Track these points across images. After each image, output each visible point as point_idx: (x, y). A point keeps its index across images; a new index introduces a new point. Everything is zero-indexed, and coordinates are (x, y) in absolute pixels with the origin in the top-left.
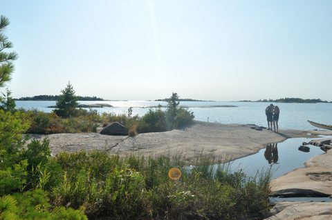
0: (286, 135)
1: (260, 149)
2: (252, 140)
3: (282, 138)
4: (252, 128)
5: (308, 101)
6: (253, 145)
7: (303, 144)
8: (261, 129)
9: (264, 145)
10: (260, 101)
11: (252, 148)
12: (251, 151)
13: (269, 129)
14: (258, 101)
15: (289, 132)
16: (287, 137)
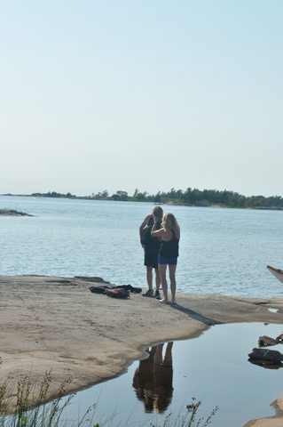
0: (205, 316)
1: (129, 362)
2: (102, 331)
3: (195, 324)
4: (95, 290)
6: (105, 350)
7: (262, 343)
8: (124, 292)
9: (140, 348)
10: (103, 197)
11: (102, 356)
12: (104, 370)
13: (149, 294)
14: (98, 198)
15: (213, 302)
16: (210, 323)
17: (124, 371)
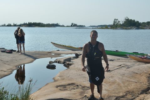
0: (34, 56)
1: (13, 70)
2: (5, 63)
3: (31, 59)
4: (2, 51)
5: (48, 25)
6: (6, 68)
7: (50, 63)
8: (11, 52)
9: (16, 66)
10: (4, 25)
11: (5, 69)
12: (6, 73)
14: (3, 26)
15: (36, 53)
16: (35, 59)
17: (11, 73)
